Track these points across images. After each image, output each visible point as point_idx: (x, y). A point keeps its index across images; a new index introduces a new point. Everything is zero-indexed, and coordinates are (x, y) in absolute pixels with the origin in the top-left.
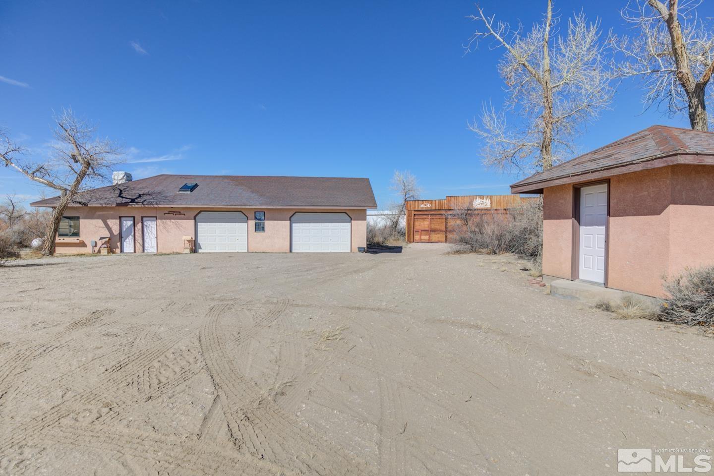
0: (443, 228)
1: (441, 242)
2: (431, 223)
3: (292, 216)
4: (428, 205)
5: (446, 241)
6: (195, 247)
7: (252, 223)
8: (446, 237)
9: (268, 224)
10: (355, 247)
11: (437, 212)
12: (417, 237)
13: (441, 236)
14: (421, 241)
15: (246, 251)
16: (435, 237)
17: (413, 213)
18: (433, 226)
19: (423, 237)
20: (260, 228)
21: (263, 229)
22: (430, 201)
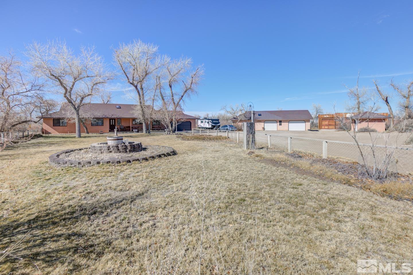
0: (334, 124)
1: (333, 129)
2: (329, 122)
3: (289, 121)
4: (328, 116)
5: (335, 129)
6: (264, 129)
7: (278, 123)
8: (335, 127)
9: (282, 123)
10: (307, 129)
11: (331, 118)
12: (323, 127)
13: (333, 127)
14: (325, 129)
15: (276, 130)
16: (330, 127)
17: (321, 119)
18: (330, 123)
19: (326, 127)
20: (280, 125)
21: (281, 125)
22: (329, 115)
